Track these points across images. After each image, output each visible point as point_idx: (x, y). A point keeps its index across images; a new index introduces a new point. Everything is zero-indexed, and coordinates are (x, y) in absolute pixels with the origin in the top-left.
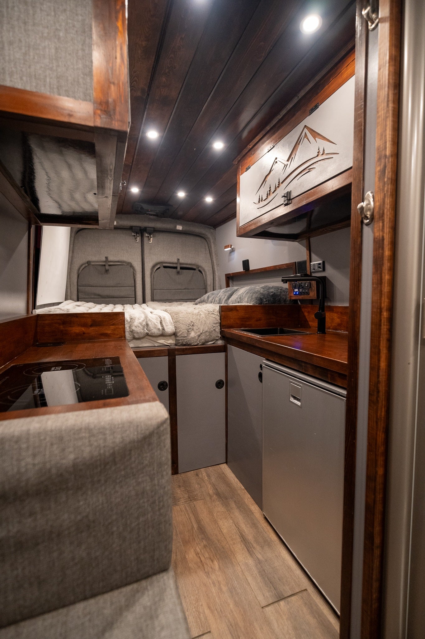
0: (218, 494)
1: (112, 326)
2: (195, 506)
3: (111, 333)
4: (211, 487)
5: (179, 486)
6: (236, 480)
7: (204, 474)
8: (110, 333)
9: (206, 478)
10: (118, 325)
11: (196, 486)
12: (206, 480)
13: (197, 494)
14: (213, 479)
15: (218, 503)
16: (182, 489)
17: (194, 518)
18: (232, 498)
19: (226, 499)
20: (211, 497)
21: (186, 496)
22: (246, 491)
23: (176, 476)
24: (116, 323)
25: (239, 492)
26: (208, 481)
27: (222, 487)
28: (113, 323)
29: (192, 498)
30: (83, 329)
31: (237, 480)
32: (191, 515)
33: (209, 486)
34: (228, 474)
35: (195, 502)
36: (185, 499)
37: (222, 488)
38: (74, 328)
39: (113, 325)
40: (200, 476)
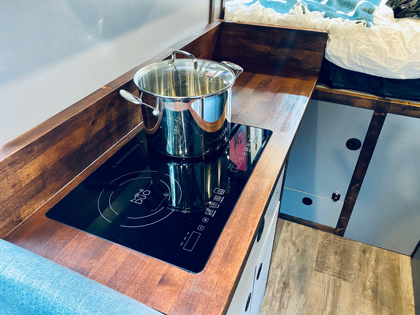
0: (375, 291)
1: (307, 51)
2: (340, 287)
3: (303, 61)
4: (372, 277)
5: (336, 253)
6: (411, 286)
7: (373, 256)
8: (301, 60)
9: (373, 262)
10: (314, 51)
11: (356, 264)
12: (371, 264)
13: (351, 274)
14: (381, 269)
15: (369, 302)
16: (338, 258)
17: (332, 299)
18: (390, 308)
19: (382, 304)
20: (365, 289)
21: (337, 269)
22: (414, 309)
23: (340, 238)
24: (312, 47)
25: (404, 305)
26: (373, 266)
27: (385, 285)
28: (308, 46)
29: (341, 275)
30: (269, 49)
31: (412, 289)
32: (331, 294)
33: (371, 275)
34: (404, 273)
35: (343, 282)
36: (334, 272)
37: (386, 287)
38: (259, 46)
39: (308, 49)
40: (367, 255)
